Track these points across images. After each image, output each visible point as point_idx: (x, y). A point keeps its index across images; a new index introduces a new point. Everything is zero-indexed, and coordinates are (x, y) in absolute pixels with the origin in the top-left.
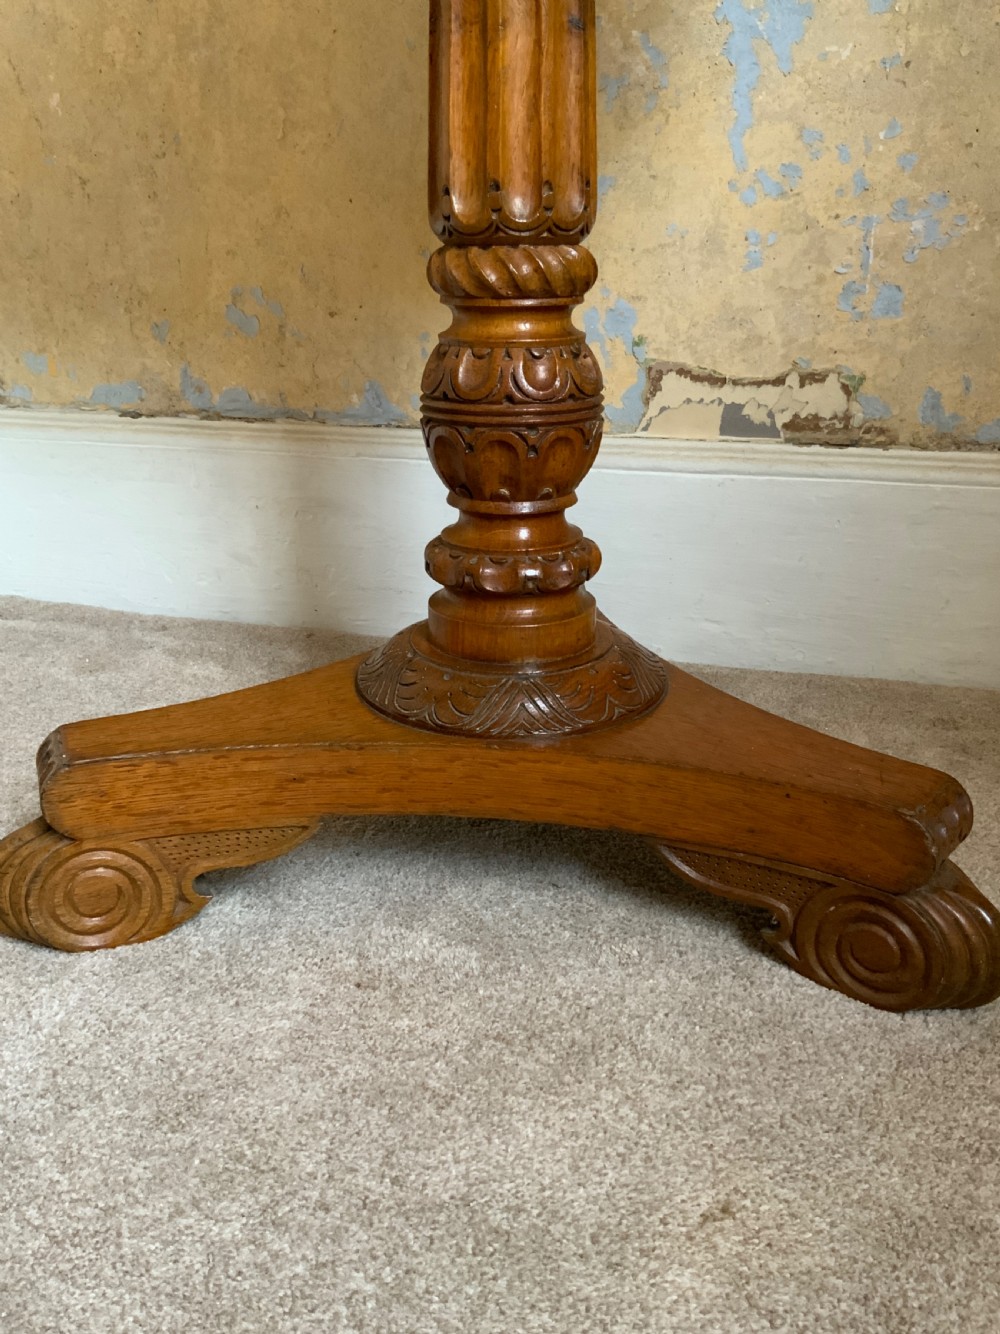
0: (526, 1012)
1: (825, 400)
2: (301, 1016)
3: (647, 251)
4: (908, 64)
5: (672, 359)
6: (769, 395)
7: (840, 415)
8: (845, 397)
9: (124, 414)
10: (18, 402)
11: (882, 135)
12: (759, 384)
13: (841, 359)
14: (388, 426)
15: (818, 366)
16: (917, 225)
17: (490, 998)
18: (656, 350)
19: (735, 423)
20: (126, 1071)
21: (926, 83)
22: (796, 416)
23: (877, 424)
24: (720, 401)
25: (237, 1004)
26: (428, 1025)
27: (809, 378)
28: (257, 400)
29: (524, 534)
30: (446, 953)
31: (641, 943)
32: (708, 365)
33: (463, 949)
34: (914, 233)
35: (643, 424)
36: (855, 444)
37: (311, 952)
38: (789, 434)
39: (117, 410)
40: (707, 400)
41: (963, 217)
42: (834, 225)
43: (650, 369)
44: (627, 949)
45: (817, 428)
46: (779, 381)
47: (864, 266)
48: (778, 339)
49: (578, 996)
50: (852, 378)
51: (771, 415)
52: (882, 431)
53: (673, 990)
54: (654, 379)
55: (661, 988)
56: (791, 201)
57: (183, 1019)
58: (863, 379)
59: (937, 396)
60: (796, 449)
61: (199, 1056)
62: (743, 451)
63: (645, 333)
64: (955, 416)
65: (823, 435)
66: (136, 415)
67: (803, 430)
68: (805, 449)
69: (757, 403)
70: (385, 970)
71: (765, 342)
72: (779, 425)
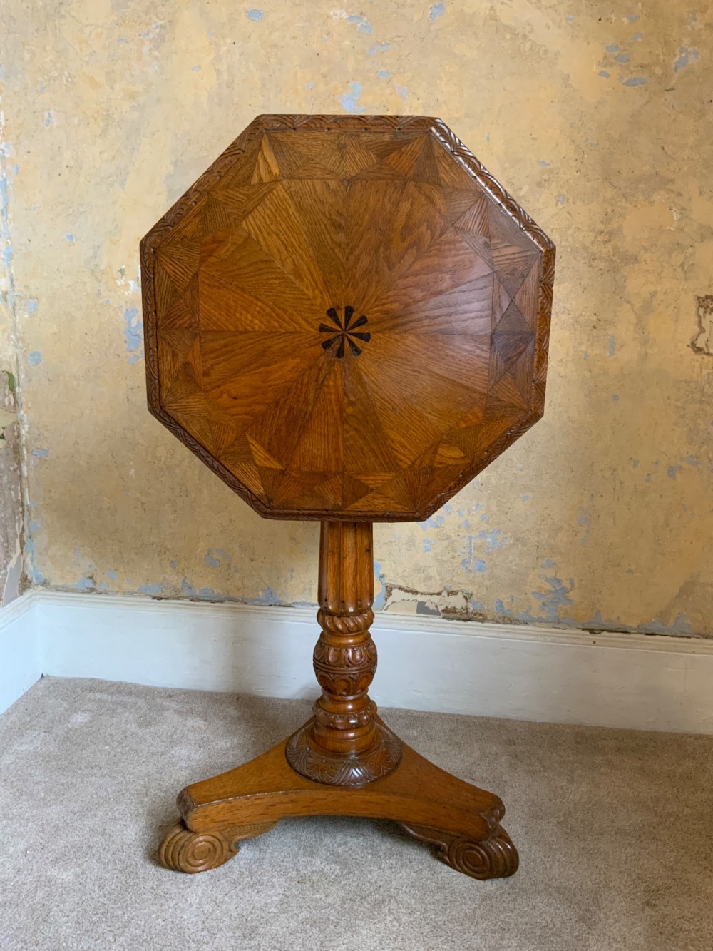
0: (359, 890)
1: (457, 602)
2: (281, 896)
3: (385, 544)
4: (482, 484)
5: (396, 584)
6: (436, 599)
7: (464, 607)
8: (465, 601)
9: (154, 598)
10: (102, 591)
11: (474, 508)
12: (431, 594)
13: (463, 587)
14: (275, 605)
15: (454, 589)
16: (489, 540)
17: (346, 884)
18: (390, 580)
19: (422, 609)
20: (227, 919)
21: (489, 491)
22: (447, 607)
23: (479, 612)
24: (416, 601)
25: (258, 892)
26: (326, 896)
27: (451, 593)
28: (216, 593)
29: (350, 707)
30: (327, 867)
31: (396, 858)
32: (411, 586)
33: (333, 865)
34: (489, 543)
35: (385, 608)
36: (470, 620)
37: (279, 869)
38: (444, 614)
39: (150, 596)
40: (411, 600)
41: (506, 538)
42: (458, 538)
43: (387, 587)
44: (391, 861)
45: (455, 612)
46: (439, 594)
47: (470, 553)
48: (438, 578)
49: (376, 882)
50: (468, 594)
51: (437, 606)
52: (481, 615)
53: (408, 877)
54: (389, 590)
55: (404, 877)
56: (441, 529)
57: (241, 899)
58: (472, 595)
59: (501, 602)
60: (447, 621)
61: (251, 913)
62: (426, 622)
63: (385, 573)
64: (509, 610)
65: (458, 615)
66: (160, 599)
67: (450, 613)
68: (451, 622)
69: (431, 602)
70: (307, 875)
71: (433, 579)
72: (440, 611)
